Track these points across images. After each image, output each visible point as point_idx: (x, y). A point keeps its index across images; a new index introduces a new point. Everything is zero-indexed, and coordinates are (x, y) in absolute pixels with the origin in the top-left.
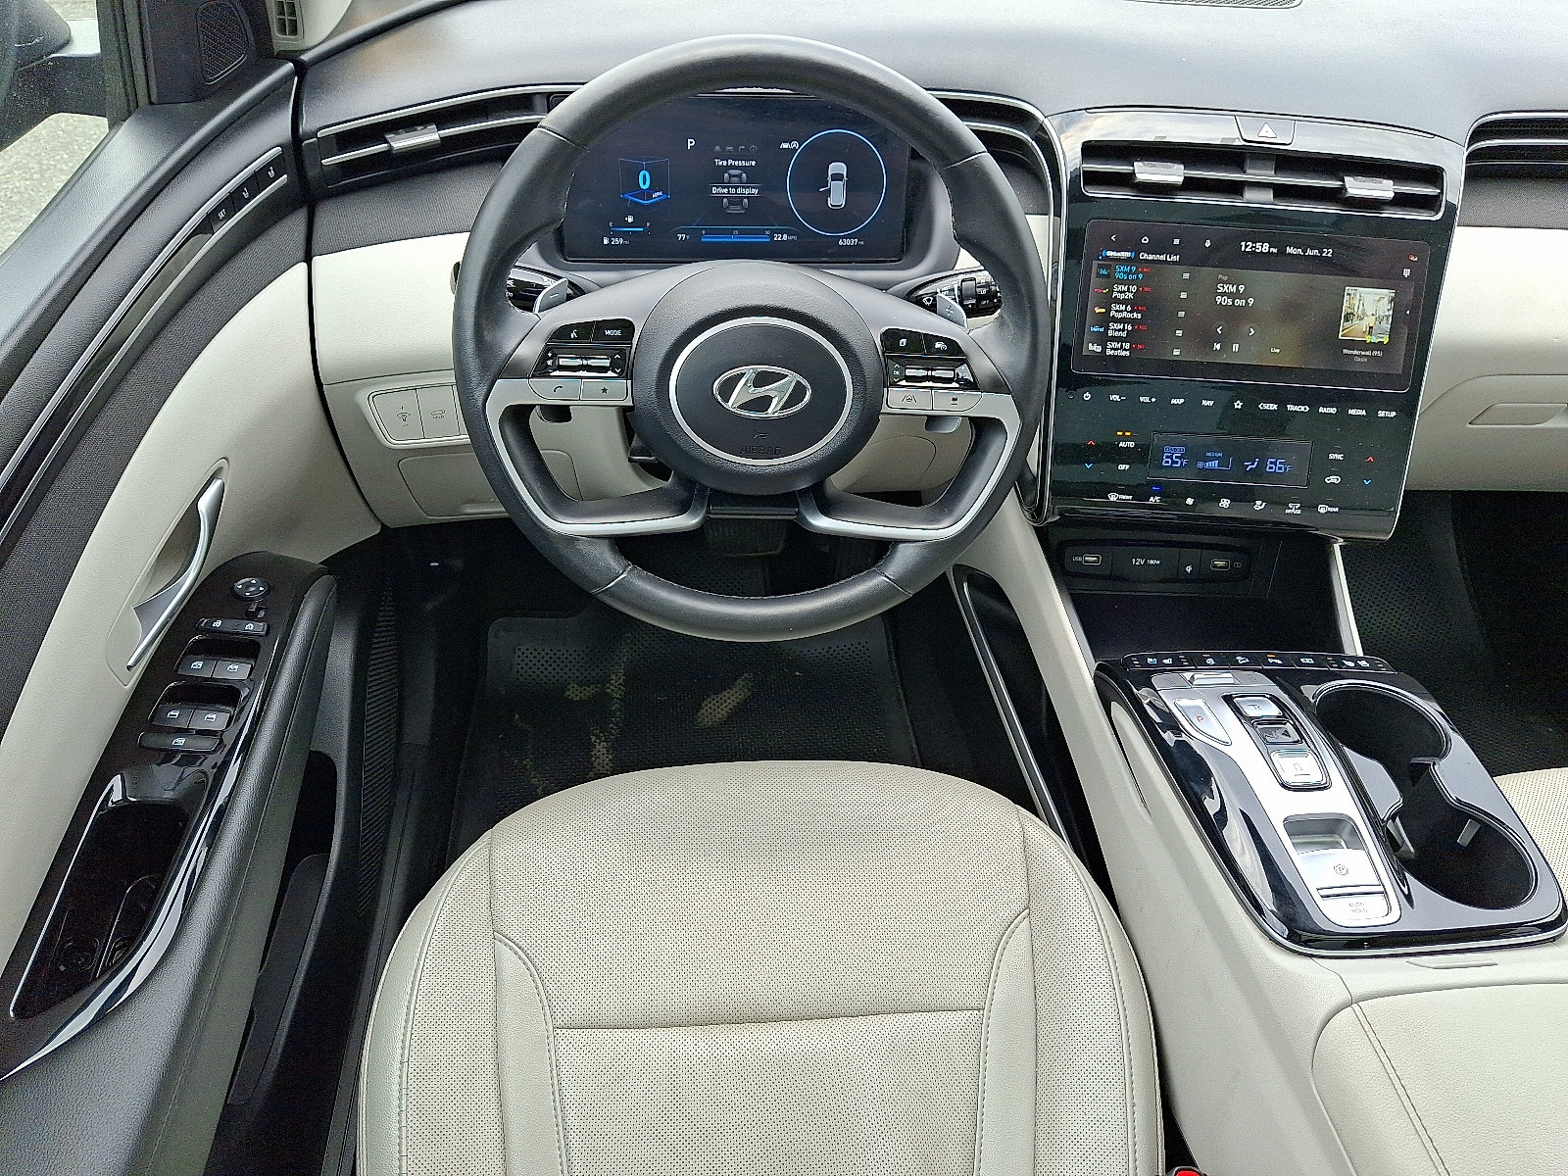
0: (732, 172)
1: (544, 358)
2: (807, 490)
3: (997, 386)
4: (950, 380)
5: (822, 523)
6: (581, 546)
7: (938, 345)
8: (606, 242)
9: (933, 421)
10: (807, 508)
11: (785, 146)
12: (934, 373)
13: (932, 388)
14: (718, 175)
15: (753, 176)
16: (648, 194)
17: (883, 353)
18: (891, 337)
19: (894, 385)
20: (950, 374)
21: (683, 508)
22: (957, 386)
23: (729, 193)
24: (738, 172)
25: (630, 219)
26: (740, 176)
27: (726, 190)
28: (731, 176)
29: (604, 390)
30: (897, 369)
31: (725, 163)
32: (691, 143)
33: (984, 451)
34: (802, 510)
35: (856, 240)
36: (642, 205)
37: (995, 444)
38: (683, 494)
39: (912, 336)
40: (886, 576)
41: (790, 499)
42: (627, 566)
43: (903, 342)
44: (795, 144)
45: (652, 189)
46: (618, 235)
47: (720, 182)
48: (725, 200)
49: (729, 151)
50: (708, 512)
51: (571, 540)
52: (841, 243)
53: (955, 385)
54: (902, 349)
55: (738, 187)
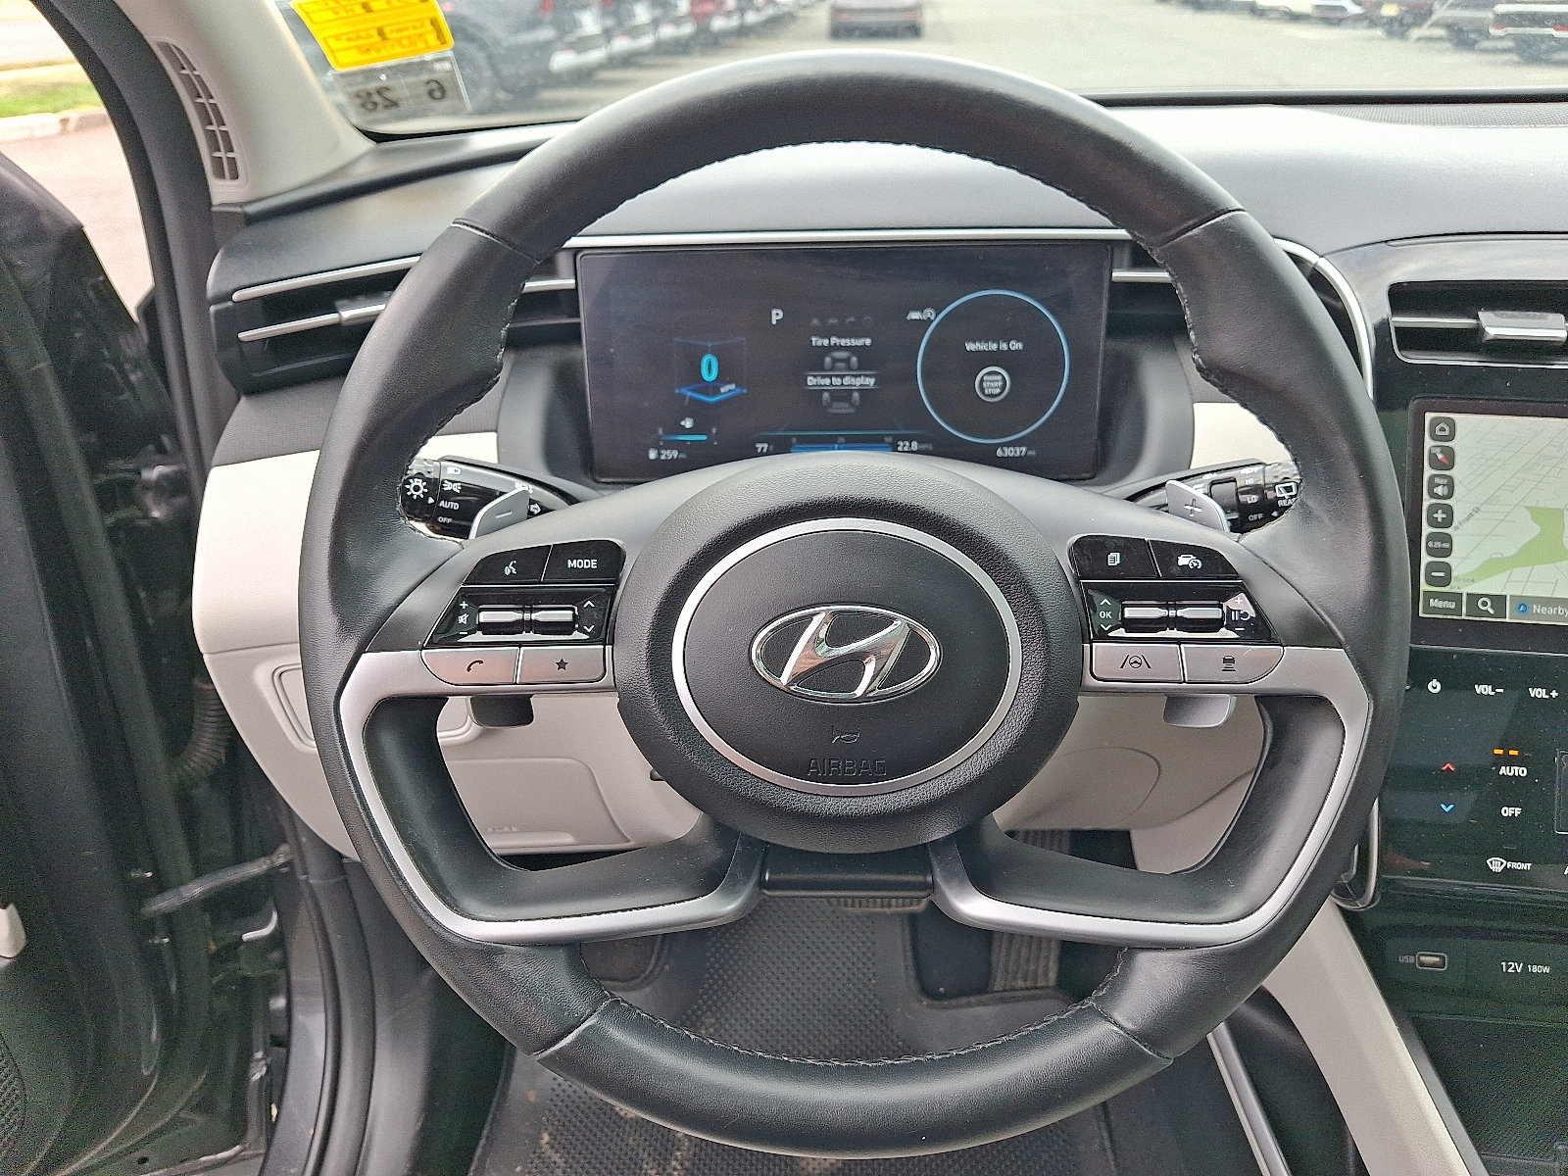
0: (838, 354)
1: (454, 610)
2: (947, 839)
3: (1313, 632)
4: (1213, 625)
5: (977, 907)
6: (506, 964)
7: (1183, 561)
8: (652, 455)
9: (1177, 703)
10: (950, 877)
11: (914, 315)
12: (1180, 613)
13: (1179, 641)
14: (816, 361)
15: (866, 360)
16: (713, 388)
17: (1077, 582)
18: (1090, 550)
19: (1103, 637)
20: (1214, 613)
21: (708, 882)
22: (1232, 635)
23: (831, 384)
24: (844, 354)
25: (688, 423)
26: (847, 361)
27: (827, 381)
28: (835, 360)
29: (562, 665)
30: (1106, 608)
31: (826, 342)
32: (777, 315)
33: (1297, 760)
34: (939, 880)
35: (1024, 449)
36: (706, 403)
37: (1319, 746)
38: (713, 853)
39: (1131, 547)
40: (1115, 1024)
41: (918, 857)
42: (599, 1002)
43: (1114, 559)
44: (929, 313)
45: (722, 379)
46: (670, 446)
47: (818, 367)
48: (826, 395)
49: (832, 326)
50: (762, 884)
51: (488, 952)
52: (999, 453)
53: (1224, 633)
54: (1113, 572)
55: (845, 376)
